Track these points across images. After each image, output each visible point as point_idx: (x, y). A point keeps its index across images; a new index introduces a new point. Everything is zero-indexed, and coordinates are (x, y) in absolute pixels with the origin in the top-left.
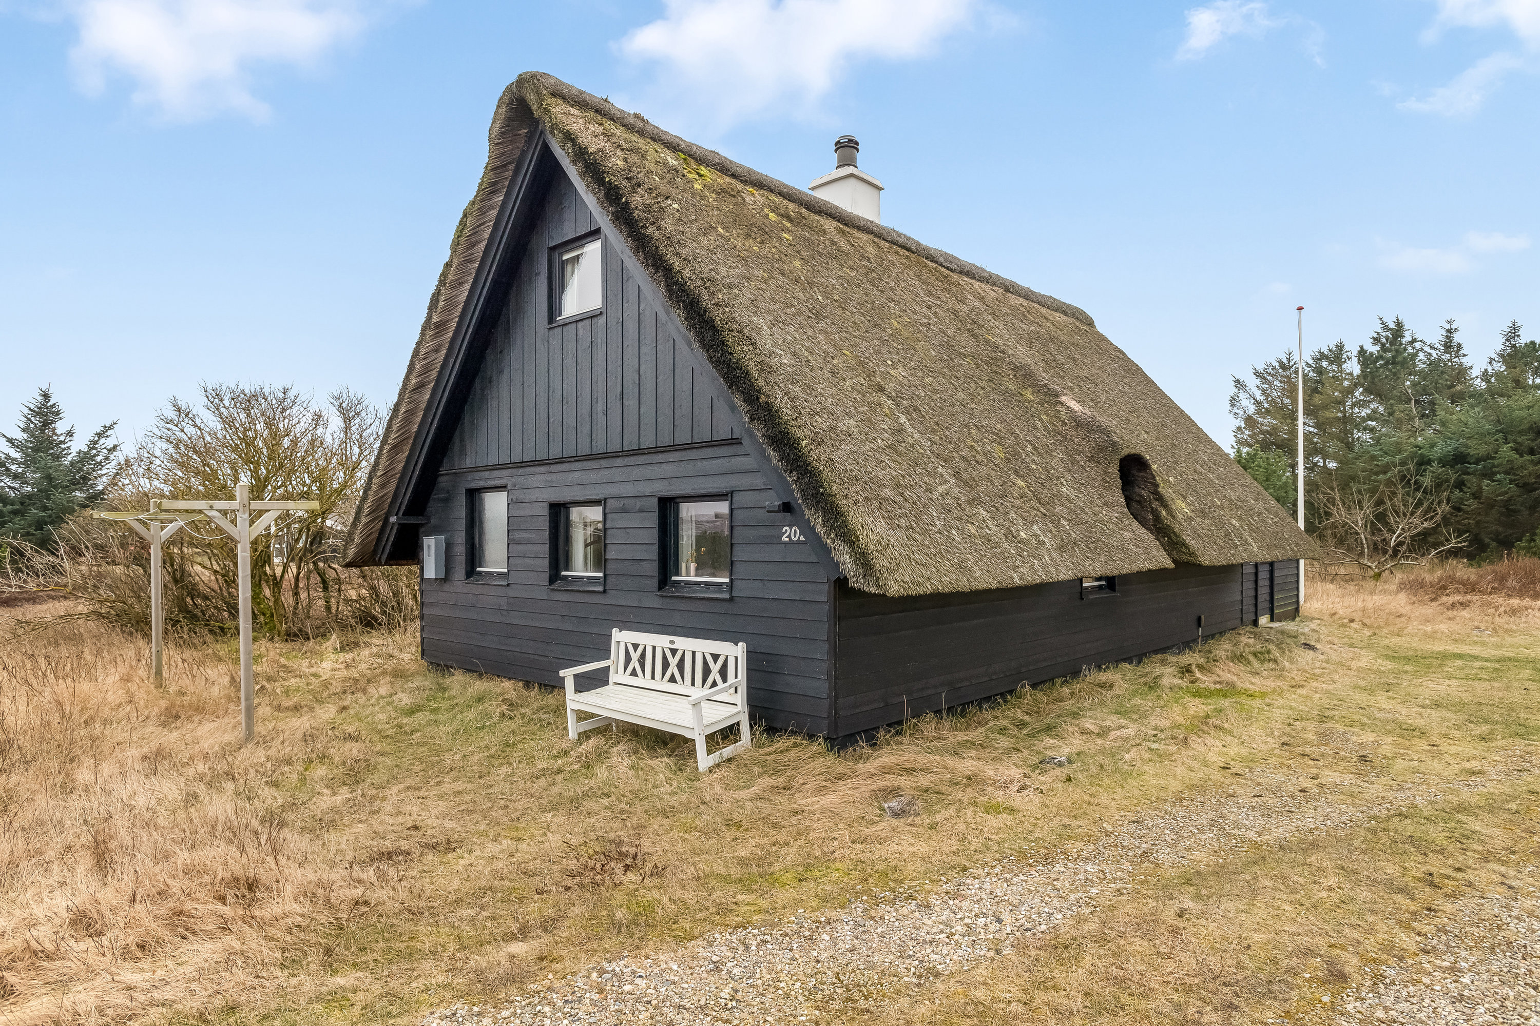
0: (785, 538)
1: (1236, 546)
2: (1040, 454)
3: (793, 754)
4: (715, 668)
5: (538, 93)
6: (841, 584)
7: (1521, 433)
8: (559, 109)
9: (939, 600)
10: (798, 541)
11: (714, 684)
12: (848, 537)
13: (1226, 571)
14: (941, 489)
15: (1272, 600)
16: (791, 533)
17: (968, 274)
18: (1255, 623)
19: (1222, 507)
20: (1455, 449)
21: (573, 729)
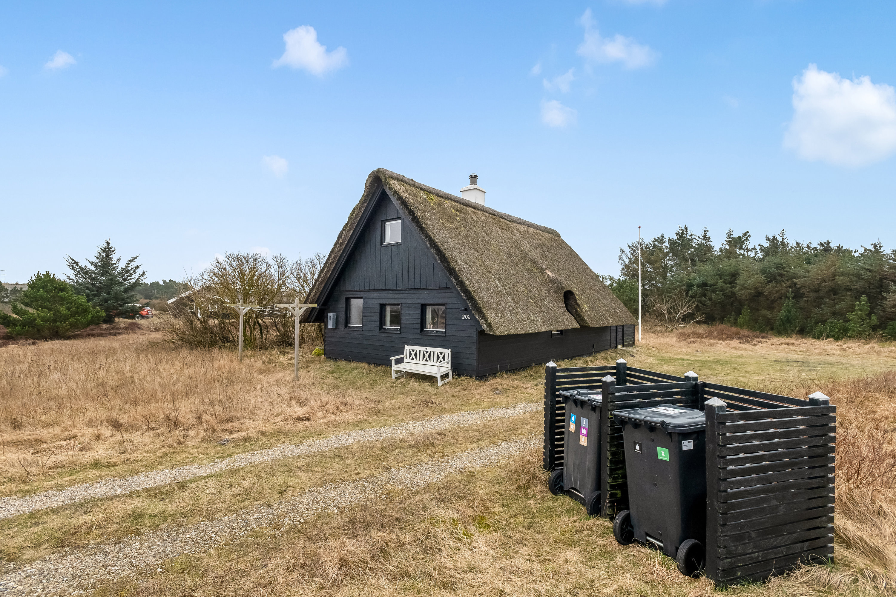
0: (463, 318)
1: (604, 321)
2: (538, 291)
3: (466, 381)
4: (441, 357)
5: (385, 177)
6: (482, 332)
7: (726, 275)
8: (392, 182)
9: (509, 337)
10: (467, 319)
11: (441, 361)
12: (485, 319)
13: (605, 329)
14: (509, 304)
15: (623, 339)
16: (465, 317)
17: (515, 222)
18: (616, 347)
19: (600, 307)
20: (703, 281)
21: (394, 376)
